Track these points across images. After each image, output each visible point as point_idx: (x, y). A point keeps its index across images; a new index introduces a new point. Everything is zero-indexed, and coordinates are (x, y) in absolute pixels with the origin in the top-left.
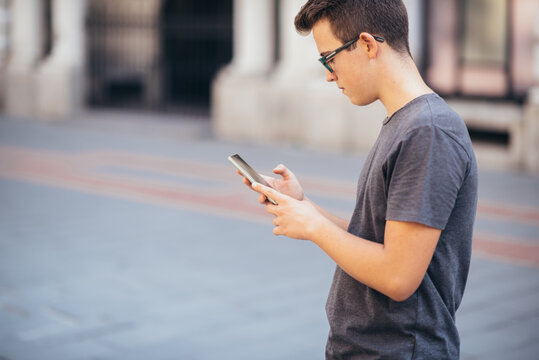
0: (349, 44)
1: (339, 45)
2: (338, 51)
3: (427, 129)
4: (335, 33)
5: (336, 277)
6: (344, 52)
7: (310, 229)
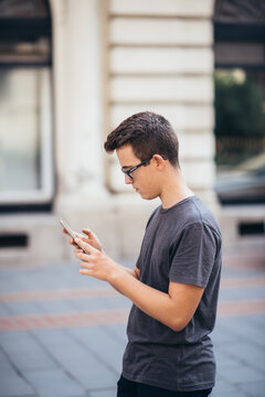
0: (145, 162)
1: (139, 162)
2: (138, 166)
3: (198, 224)
4: (136, 155)
5: (132, 311)
6: (142, 167)
7: (113, 276)
